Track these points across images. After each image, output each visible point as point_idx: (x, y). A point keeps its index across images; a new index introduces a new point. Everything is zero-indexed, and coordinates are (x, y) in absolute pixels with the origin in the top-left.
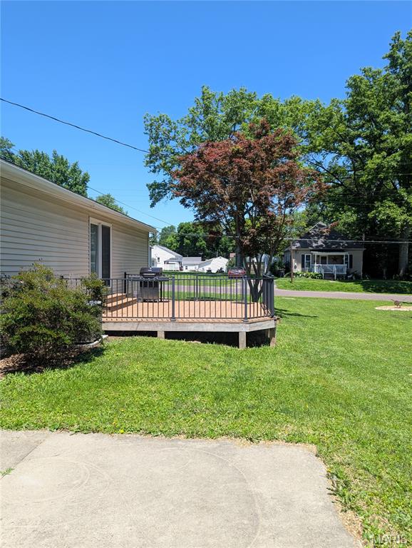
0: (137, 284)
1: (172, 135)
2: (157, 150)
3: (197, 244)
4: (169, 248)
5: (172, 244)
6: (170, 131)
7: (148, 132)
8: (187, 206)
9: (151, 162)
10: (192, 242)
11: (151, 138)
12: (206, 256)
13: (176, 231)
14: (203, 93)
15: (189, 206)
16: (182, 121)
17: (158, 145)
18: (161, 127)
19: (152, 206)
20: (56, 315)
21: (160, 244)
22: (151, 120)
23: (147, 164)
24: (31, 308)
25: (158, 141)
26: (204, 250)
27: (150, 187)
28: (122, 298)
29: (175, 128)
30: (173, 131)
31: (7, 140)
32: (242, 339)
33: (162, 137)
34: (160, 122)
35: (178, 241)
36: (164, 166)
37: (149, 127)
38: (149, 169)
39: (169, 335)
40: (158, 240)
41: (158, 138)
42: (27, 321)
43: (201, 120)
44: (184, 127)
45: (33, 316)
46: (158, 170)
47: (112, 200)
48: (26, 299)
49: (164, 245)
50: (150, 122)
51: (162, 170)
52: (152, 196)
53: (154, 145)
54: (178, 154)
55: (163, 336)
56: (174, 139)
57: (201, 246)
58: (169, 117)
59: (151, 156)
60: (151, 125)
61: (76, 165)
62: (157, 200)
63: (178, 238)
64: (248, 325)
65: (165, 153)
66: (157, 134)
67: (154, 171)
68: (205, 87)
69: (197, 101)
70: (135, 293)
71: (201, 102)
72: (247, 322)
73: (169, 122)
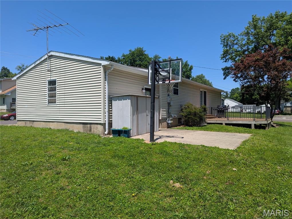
0: (216, 111)
1: (235, 42)
2: (227, 51)
3: (253, 97)
4: (235, 100)
5: (237, 98)
6: (234, 41)
7: (222, 43)
8: (236, 81)
9: (224, 57)
10: (250, 96)
11: (224, 46)
12: (258, 104)
13: (240, 90)
14: (253, 19)
15: (237, 81)
16: (241, 34)
17: (228, 48)
18: (230, 39)
19: (225, 79)
20: (195, 114)
21: (230, 98)
22: (224, 37)
23: (222, 58)
24: (190, 112)
25: (228, 46)
26: (258, 100)
27: (223, 69)
28: (210, 116)
29: (237, 39)
30: (236, 40)
31: (158, 55)
32: (253, 126)
33: (230, 44)
34: (229, 37)
35: (240, 96)
36: (231, 58)
37: (223, 41)
38: (223, 61)
39: (226, 124)
40: (229, 96)
41: (228, 45)
42: (189, 115)
43: (252, 32)
44: (242, 37)
45: (190, 113)
46: (228, 60)
47: (204, 77)
48: (188, 110)
49: (233, 99)
50: (223, 38)
51: (230, 60)
52: (224, 74)
53: (226, 48)
54: (239, 51)
55: (225, 124)
56: (236, 44)
57: (256, 98)
58: (234, 34)
59: (224, 54)
60: (224, 39)
61: (186, 62)
62: (227, 75)
63: (241, 94)
64: (255, 122)
65: (231, 52)
66: (227, 43)
67: (226, 61)
68: (254, 15)
69: (250, 23)
70: (215, 115)
71: (252, 23)
72: (255, 121)
73: (234, 36)
